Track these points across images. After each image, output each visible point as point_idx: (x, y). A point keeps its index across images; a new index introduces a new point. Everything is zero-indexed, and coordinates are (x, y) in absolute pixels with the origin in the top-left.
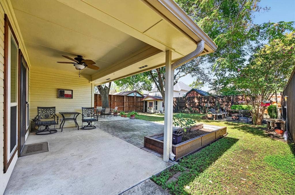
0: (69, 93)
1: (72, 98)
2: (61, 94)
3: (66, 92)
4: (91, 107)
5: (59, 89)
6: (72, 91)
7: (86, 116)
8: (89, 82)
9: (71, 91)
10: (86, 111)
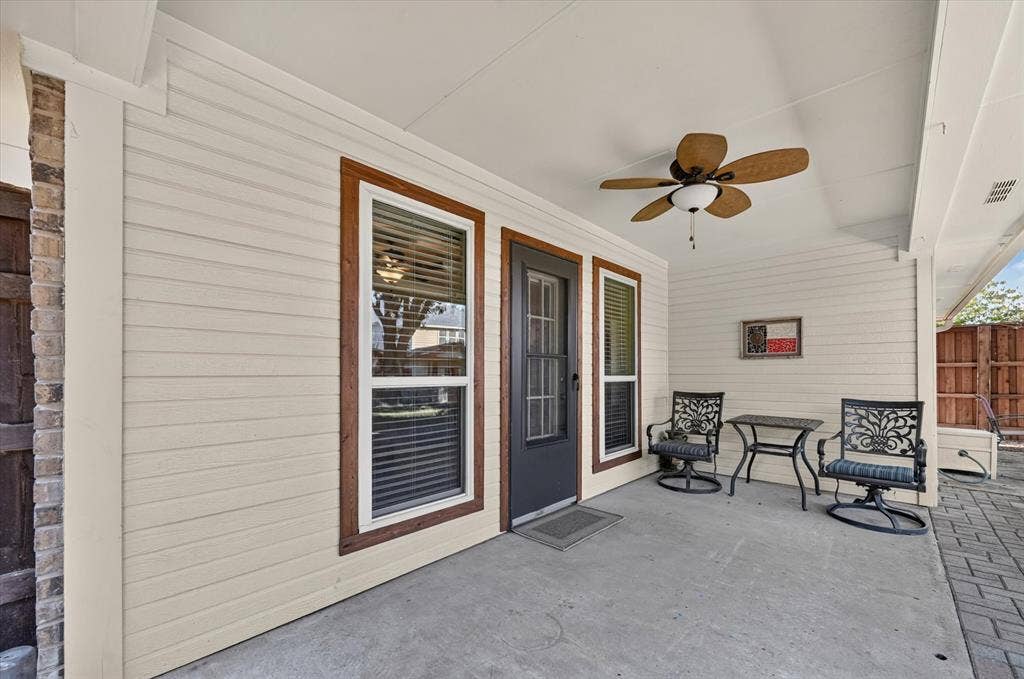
0: (788, 332)
1: (799, 354)
2: (756, 341)
3: (774, 332)
4: (913, 399)
5: (745, 323)
6: (799, 321)
7: (861, 448)
8: (897, 258)
9: (795, 324)
10: (867, 419)
